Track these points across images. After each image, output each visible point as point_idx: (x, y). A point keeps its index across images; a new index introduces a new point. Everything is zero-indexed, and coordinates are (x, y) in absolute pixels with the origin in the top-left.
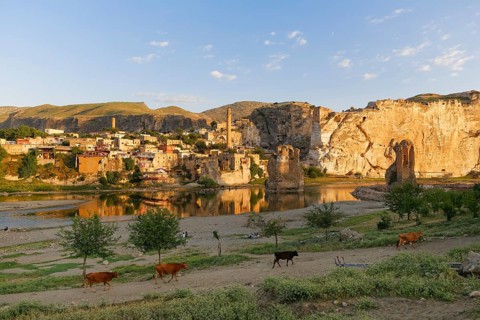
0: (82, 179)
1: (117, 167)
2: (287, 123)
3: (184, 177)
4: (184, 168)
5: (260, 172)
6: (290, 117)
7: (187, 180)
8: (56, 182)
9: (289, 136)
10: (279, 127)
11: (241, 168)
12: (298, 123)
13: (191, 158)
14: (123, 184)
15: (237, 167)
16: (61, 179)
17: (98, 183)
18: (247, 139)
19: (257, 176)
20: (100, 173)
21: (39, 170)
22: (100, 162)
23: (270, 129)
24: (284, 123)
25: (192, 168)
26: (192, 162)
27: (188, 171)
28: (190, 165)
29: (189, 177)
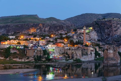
0: (28, 59)
1: (41, 54)
2: (110, 29)
3: (67, 57)
4: (67, 54)
5: (99, 55)
6: (111, 26)
7: (68, 59)
8: (18, 60)
9: (111, 35)
10: (106, 31)
11: (91, 53)
12: (115, 29)
13: (69, 49)
14: (43, 61)
15: (89, 53)
16: (20, 59)
17: (33, 60)
18: (92, 38)
19: (98, 57)
20: (34, 56)
21: (11, 55)
22: (34, 52)
23: (102, 31)
24: (108, 29)
25: (70, 54)
26: (71, 51)
27: (69, 55)
28: (69, 52)
29: (69, 57)
